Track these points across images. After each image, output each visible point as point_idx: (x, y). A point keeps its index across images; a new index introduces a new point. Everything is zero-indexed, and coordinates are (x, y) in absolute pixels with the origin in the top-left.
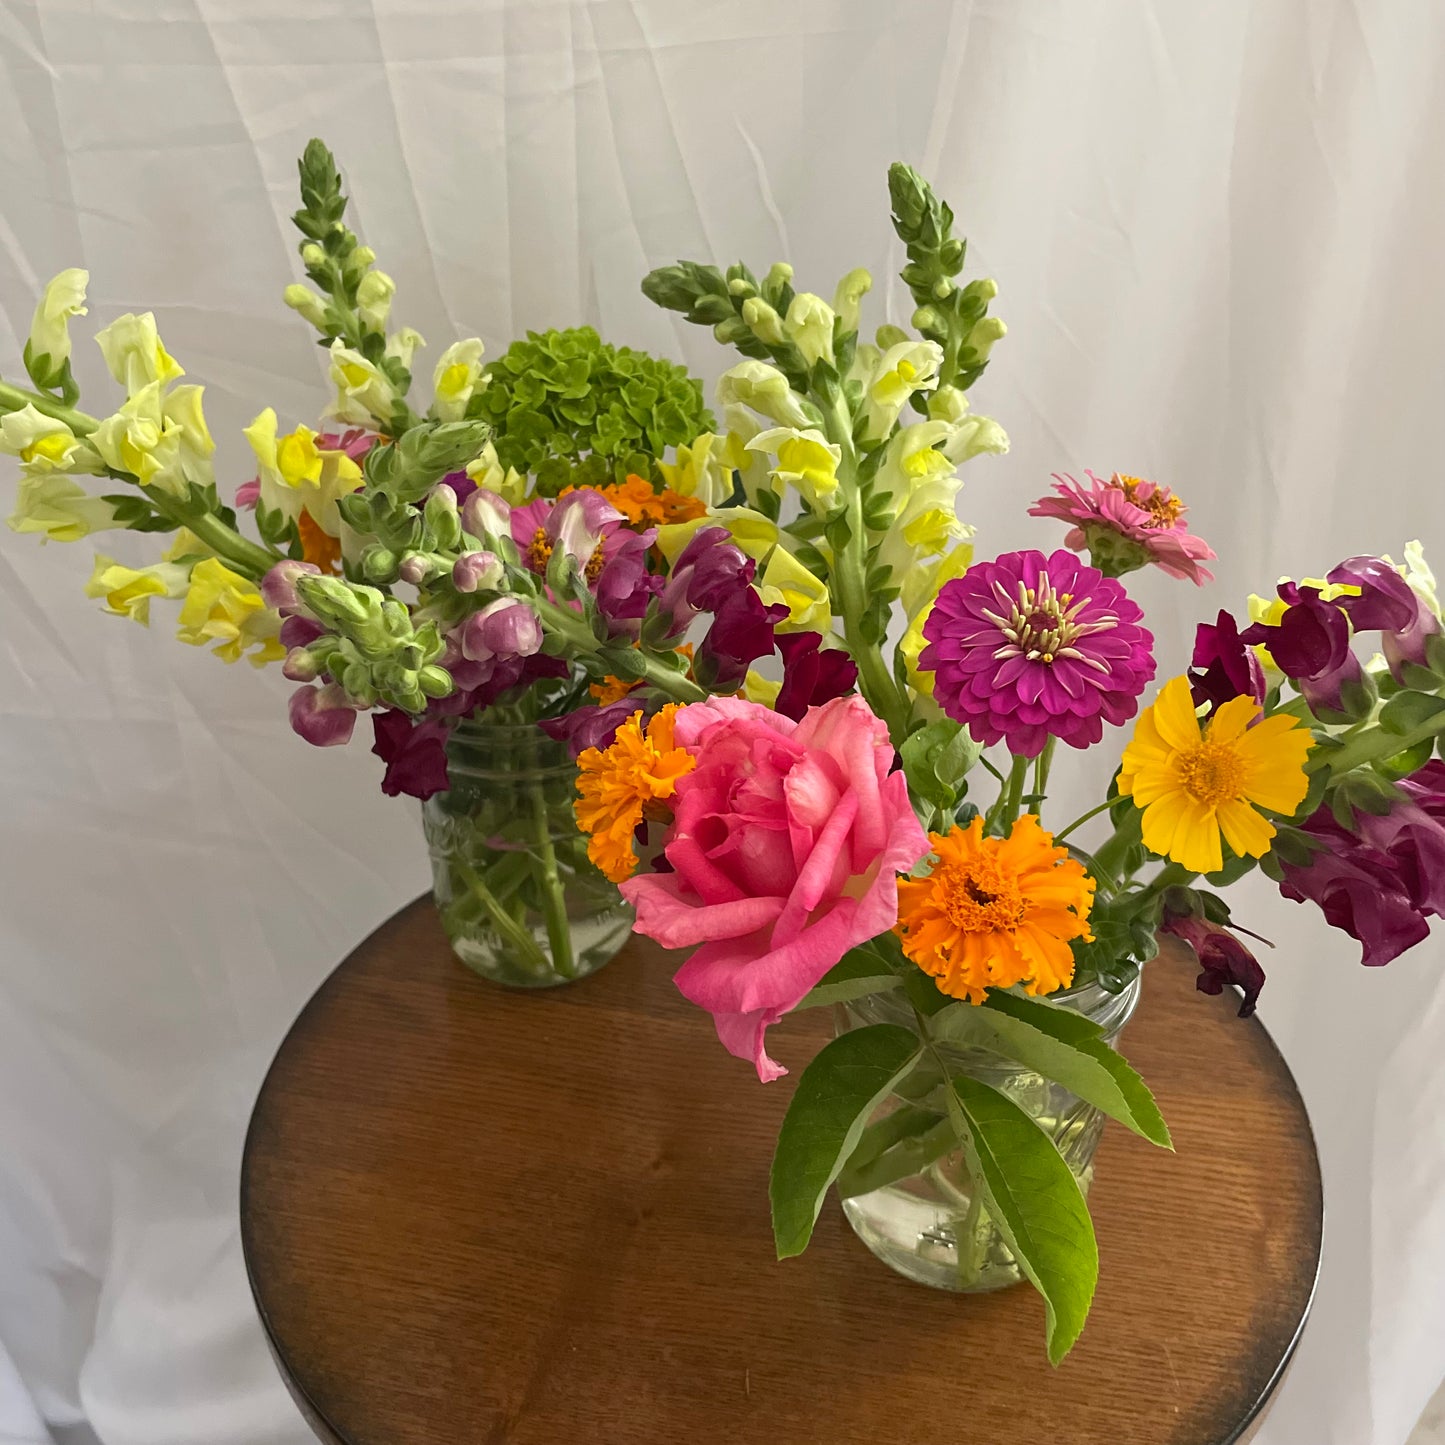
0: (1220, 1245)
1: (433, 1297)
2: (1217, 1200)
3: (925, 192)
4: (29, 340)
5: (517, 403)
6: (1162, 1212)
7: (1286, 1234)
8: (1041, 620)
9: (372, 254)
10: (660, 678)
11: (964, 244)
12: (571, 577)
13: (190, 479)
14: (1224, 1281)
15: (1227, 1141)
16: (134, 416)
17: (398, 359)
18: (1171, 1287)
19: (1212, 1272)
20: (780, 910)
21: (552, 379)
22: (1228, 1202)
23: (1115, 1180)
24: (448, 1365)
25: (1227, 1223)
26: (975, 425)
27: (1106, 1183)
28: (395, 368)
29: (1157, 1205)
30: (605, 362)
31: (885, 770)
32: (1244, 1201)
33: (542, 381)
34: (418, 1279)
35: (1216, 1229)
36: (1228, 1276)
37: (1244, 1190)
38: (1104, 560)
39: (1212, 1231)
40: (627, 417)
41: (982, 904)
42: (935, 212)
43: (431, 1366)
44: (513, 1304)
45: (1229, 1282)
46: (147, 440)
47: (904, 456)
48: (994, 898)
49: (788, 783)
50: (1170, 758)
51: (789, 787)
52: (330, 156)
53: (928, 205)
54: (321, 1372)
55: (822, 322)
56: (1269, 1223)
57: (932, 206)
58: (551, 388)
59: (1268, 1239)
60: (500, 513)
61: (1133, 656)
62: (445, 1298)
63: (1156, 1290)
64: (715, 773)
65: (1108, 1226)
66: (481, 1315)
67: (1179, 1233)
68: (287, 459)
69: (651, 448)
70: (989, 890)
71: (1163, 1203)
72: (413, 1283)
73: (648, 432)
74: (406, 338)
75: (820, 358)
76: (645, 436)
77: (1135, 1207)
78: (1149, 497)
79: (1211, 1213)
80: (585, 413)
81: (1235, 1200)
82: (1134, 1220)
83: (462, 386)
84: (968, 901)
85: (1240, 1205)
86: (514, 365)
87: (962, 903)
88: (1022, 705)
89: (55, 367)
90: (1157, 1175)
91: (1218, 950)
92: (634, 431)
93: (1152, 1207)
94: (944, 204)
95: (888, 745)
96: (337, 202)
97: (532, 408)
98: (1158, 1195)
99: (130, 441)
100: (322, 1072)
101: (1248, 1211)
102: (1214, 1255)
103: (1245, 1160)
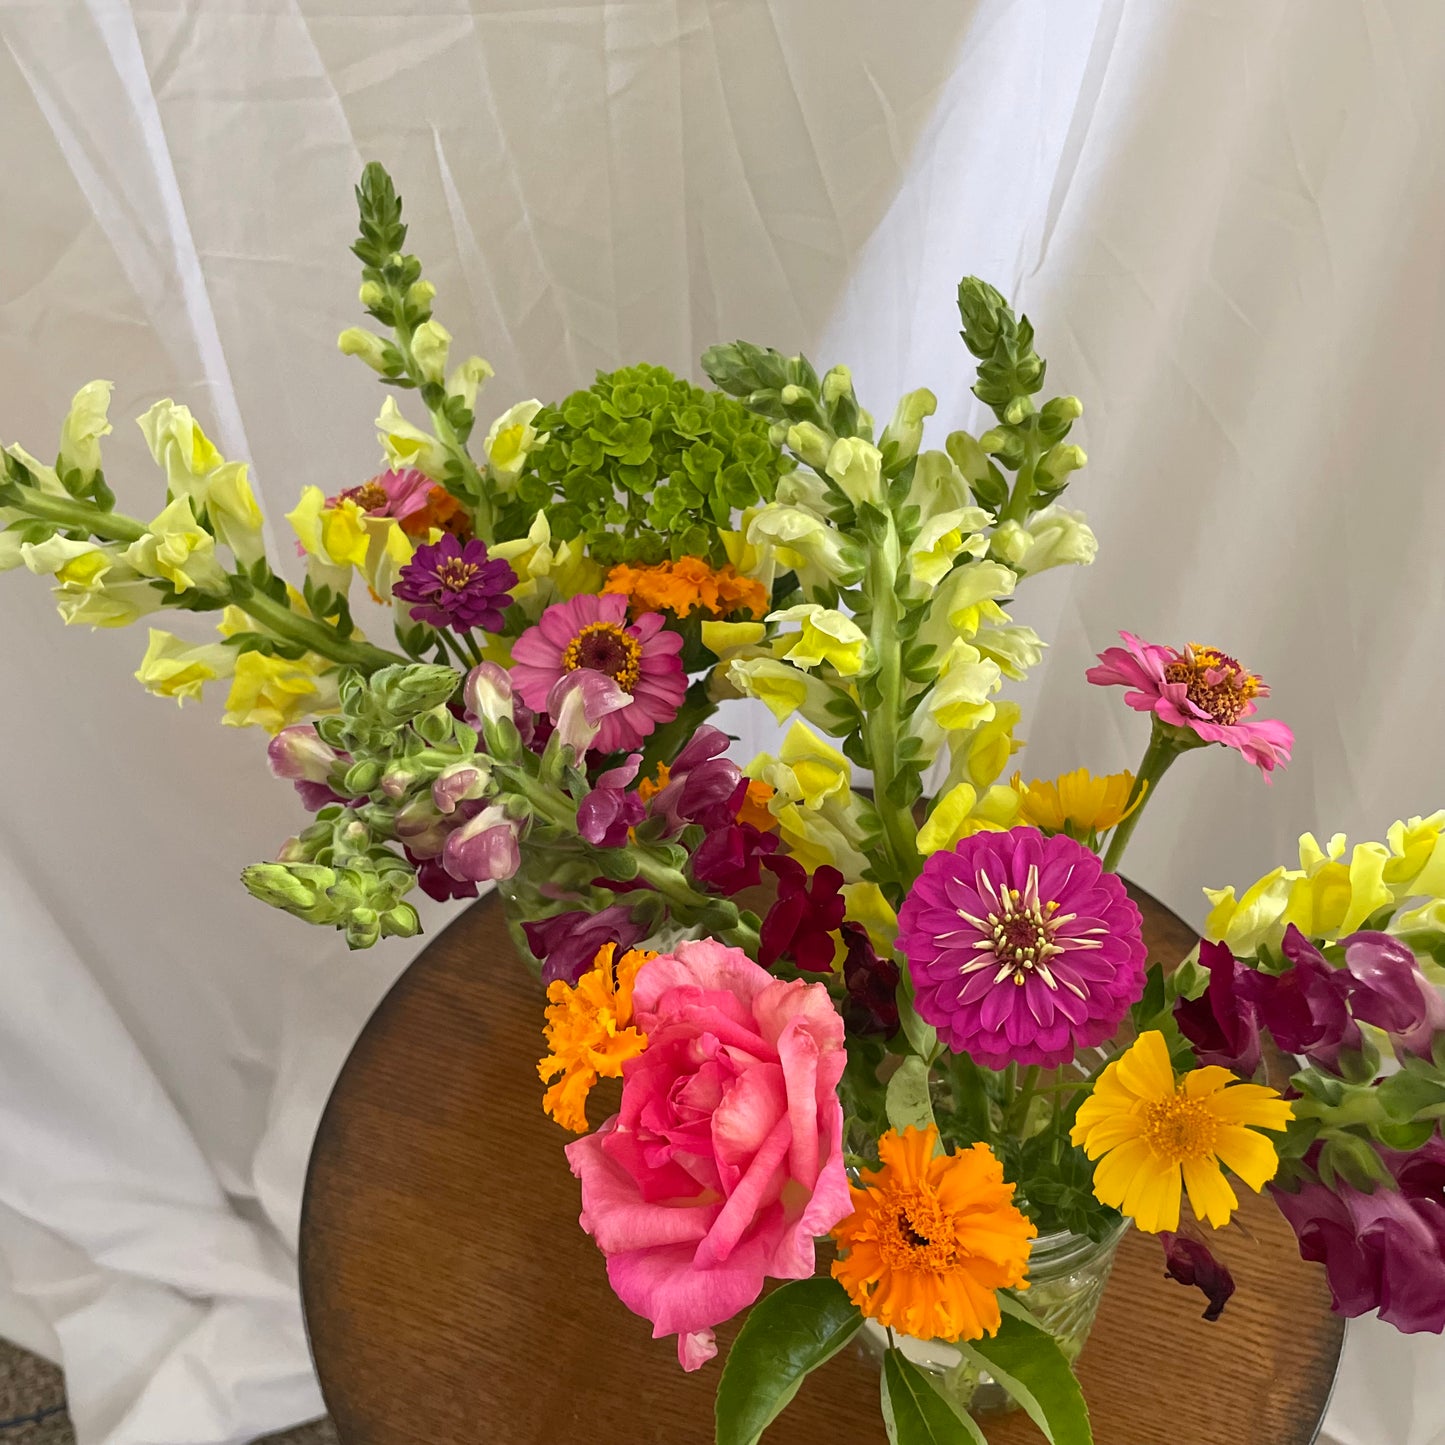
0: (1221, 1392)
1: (458, 1341)
2: (1230, 1338)
3: (999, 311)
4: (60, 455)
5: (574, 466)
6: (1169, 1345)
7: (1293, 1388)
8: (1021, 931)
9: (431, 289)
10: (653, 876)
11: (1043, 366)
12: (565, 770)
13: (238, 557)
14: (1216, 1434)
15: (1256, 1270)
16: (165, 533)
17: (461, 398)
18: (1159, 1432)
19: (1206, 1421)
20: (703, 1233)
21: (612, 439)
22: (1241, 1342)
23: (1128, 1301)
24: (461, 1415)
25: (1234, 1367)
26: (1059, 530)
27: (1118, 1303)
28: (457, 411)
29: (1166, 1336)
30: (671, 420)
31: (832, 1085)
32: (1258, 1344)
33: (601, 444)
34: (446, 1320)
35: (1220, 1372)
36: (1222, 1428)
37: (1260, 1329)
38: (1164, 738)
39: (1217, 1375)
40: (688, 483)
41: (912, 1246)
42: (1009, 335)
43: (446, 1415)
44: (528, 1360)
45: (1220, 1436)
46: (175, 555)
47: (951, 612)
48: (925, 1242)
49: (717, 1116)
50: (1137, 1106)
51: (717, 1121)
52: (388, 180)
53: (1001, 329)
54: (351, 1407)
55: (866, 469)
56: (1278, 1371)
57: (1005, 328)
58: (609, 452)
59: (1272, 1392)
60: (501, 692)
61: (1116, 978)
62: (468, 1345)
63: (1144, 1434)
64: (667, 1050)
65: (1112, 1354)
66: (497, 1367)
67: (1182, 1372)
68: (333, 538)
69: (713, 518)
70: (921, 1232)
71: (1173, 1335)
72: (441, 1323)
73: (710, 501)
74: (470, 373)
75: (865, 503)
76: (706, 505)
77: (1143, 1336)
78: (1218, 683)
79: (1221, 1354)
80: (645, 478)
81: (1248, 1340)
82: (1138, 1350)
83: (514, 453)
84: (898, 1238)
85: (1253, 1347)
86: (574, 417)
87: (893, 1240)
88: (983, 1032)
89: (87, 478)
90: (1174, 1300)
91: (1187, 1256)
92: (697, 500)
93: (1159, 1337)
94: (1024, 317)
95: (840, 1050)
96: (396, 231)
97: (590, 473)
98: (1170, 1324)
99: (160, 559)
100: (389, 1079)
101: (1259, 1355)
102: (1211, 1402)
103: (1272, 1295)
